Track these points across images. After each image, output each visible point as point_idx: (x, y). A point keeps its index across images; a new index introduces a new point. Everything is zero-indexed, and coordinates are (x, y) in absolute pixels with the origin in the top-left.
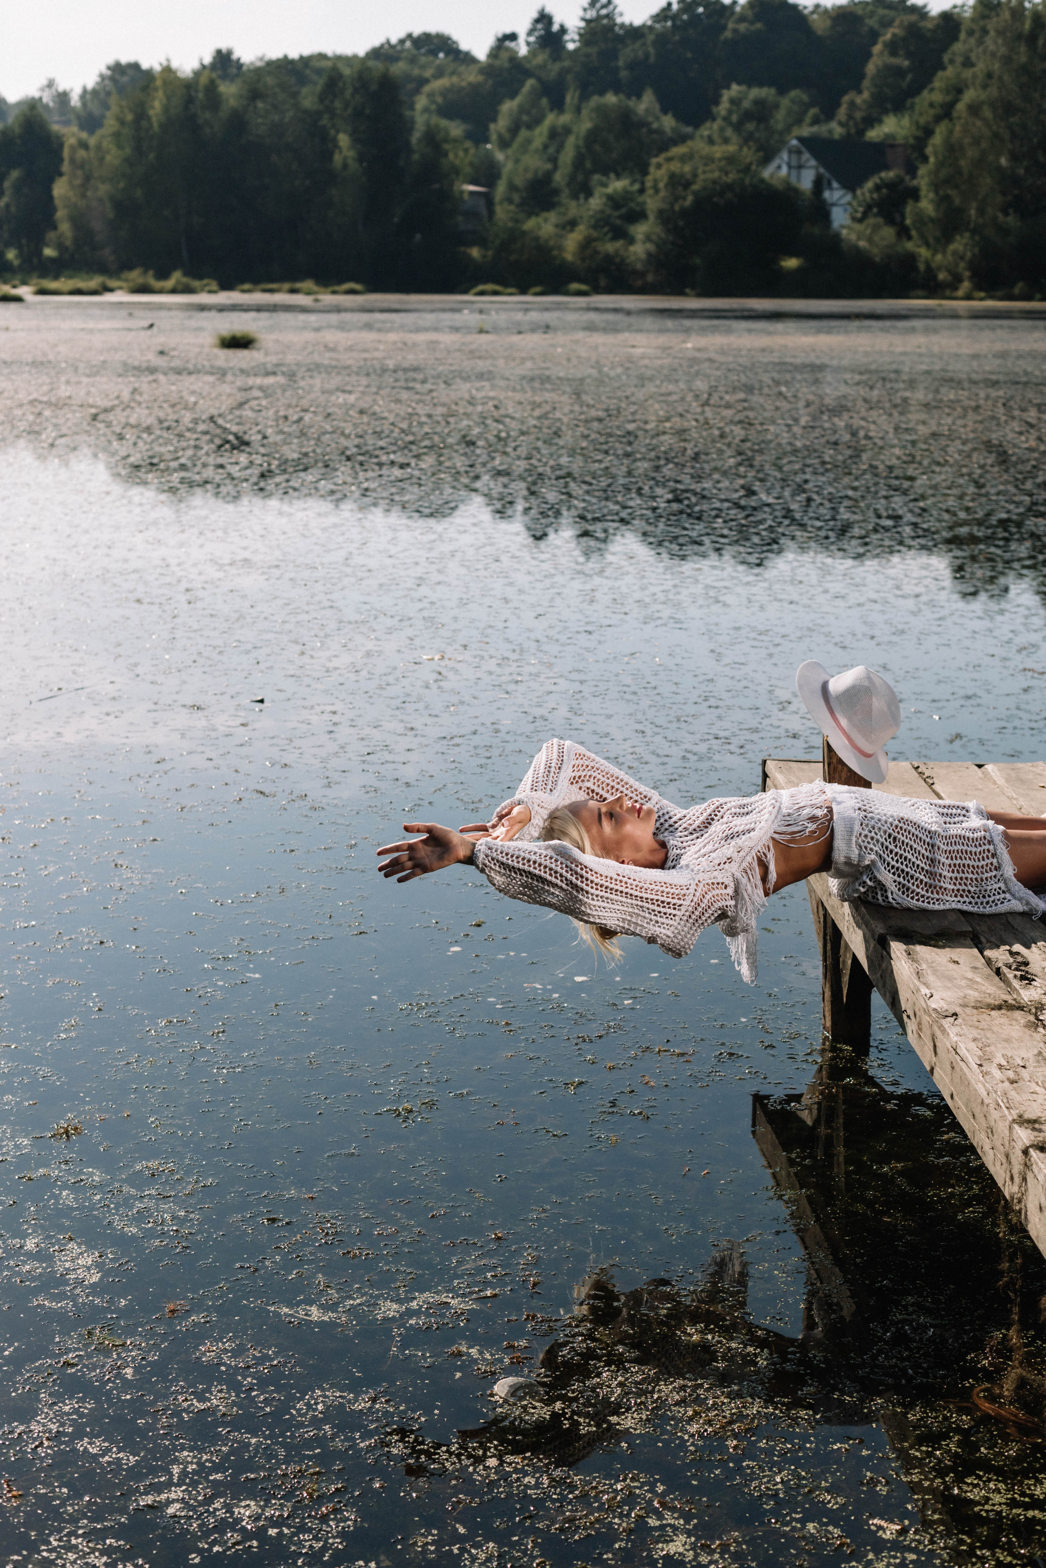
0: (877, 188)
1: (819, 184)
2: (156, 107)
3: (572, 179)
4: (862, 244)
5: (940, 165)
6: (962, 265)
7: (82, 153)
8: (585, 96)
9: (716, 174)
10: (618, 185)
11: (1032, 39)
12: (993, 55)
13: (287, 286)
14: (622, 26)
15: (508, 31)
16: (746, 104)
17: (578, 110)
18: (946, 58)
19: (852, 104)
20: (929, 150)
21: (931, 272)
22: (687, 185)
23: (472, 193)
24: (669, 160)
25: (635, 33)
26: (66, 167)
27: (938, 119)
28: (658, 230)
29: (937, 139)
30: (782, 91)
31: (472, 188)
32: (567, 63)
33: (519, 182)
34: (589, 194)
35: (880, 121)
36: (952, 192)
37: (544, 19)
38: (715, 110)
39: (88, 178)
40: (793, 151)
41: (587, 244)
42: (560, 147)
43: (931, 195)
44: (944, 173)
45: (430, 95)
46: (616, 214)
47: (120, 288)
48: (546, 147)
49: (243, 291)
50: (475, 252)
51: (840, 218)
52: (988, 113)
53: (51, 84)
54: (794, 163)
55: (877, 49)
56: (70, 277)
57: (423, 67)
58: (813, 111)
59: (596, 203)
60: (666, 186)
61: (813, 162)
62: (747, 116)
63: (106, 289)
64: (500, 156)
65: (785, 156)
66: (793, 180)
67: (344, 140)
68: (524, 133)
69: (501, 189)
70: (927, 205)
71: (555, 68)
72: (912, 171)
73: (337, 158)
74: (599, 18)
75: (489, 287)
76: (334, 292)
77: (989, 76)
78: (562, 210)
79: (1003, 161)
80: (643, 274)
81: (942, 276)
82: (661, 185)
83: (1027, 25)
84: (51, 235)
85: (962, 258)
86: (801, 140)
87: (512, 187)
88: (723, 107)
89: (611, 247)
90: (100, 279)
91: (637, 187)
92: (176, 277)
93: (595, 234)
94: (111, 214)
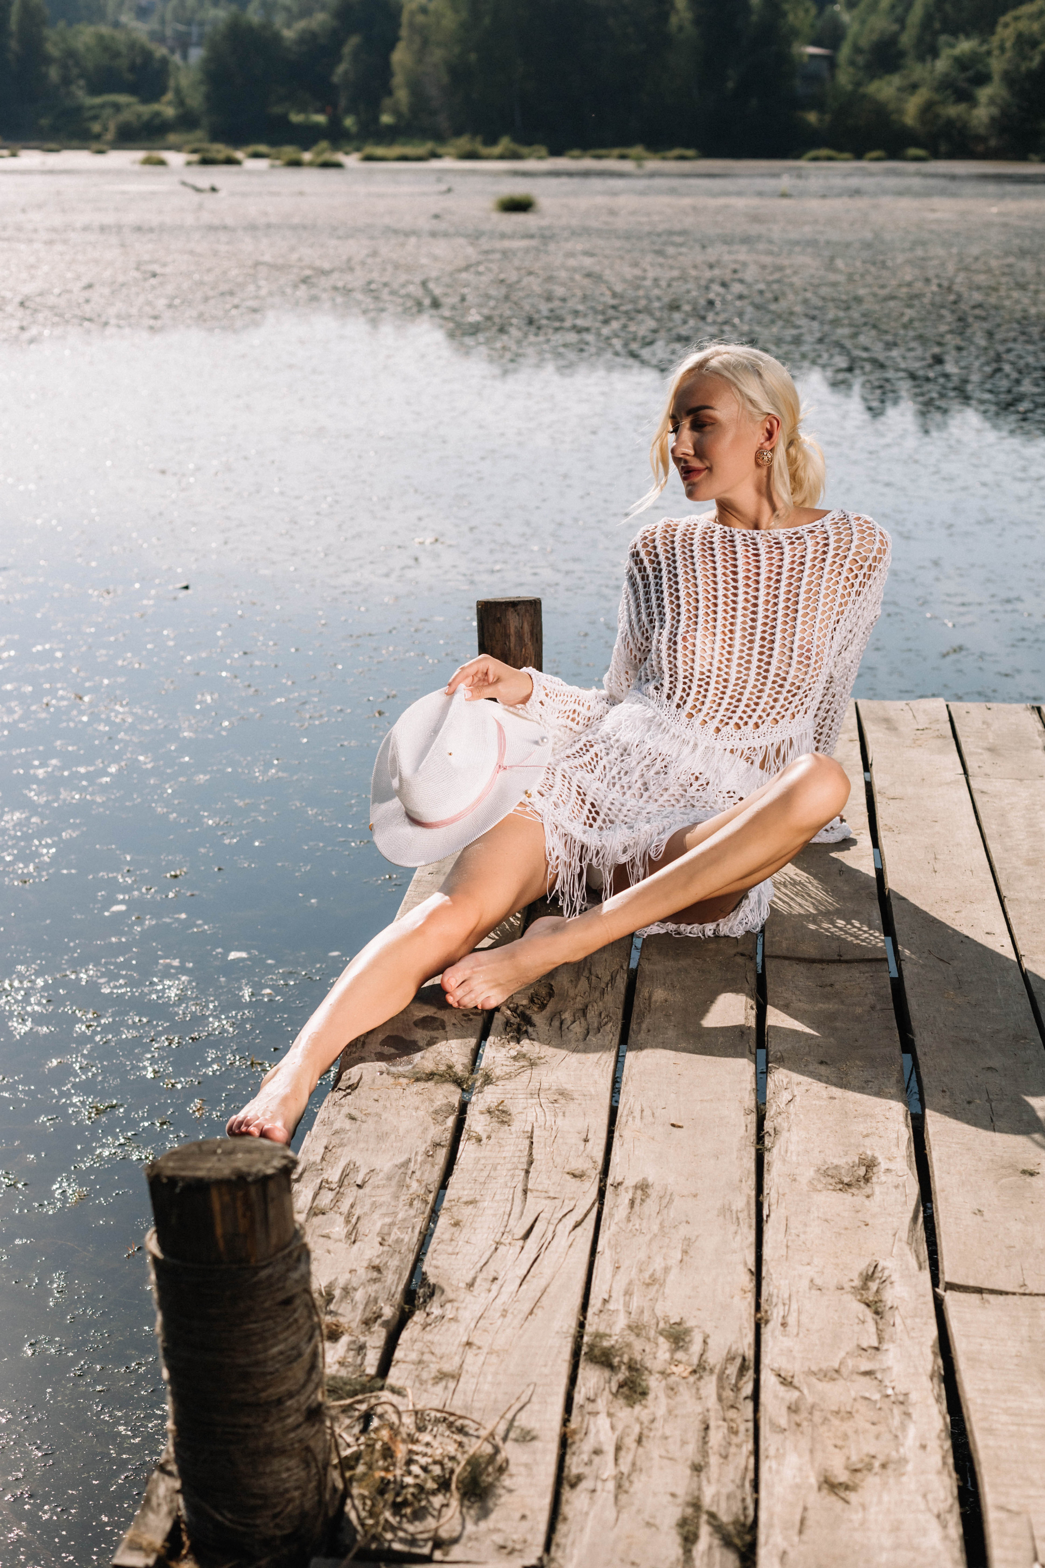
3: (920, 40)
7: (420, 19)
10: (965, 46)
13: (616, 152)
22: (1035, 43)
23: (813, 56)
24: (1017, 19)
26: (404, 32)
28: (1004, 93)
31: (812, 50)
33: (864, 43)
34: (934, 53)
39: (425, 42)
41: (928, 108)
42: (908, 7)
46: (963, 76)
47: (448, 154)
48: (893, 7)
49: (574, 157)
50: (812, 117)
56: (404, 144)
59: (941, 65)
60: (1014, 45)
63: (434, 155)
64: (846, 17)
67: (680, 2)
69: (845, 51)
73: (674, 20)
75: (824, 152)
76: (664, 158)
78: (905, 72)
80: (982, 139)
82: (1008, 44)
84: (387, 102)
87: (857, 49)
89: (953, 111)
90: (429, 146)
91: (984, 48)
92: (505, 144)
93: (937, 97)
94: (445, 79)
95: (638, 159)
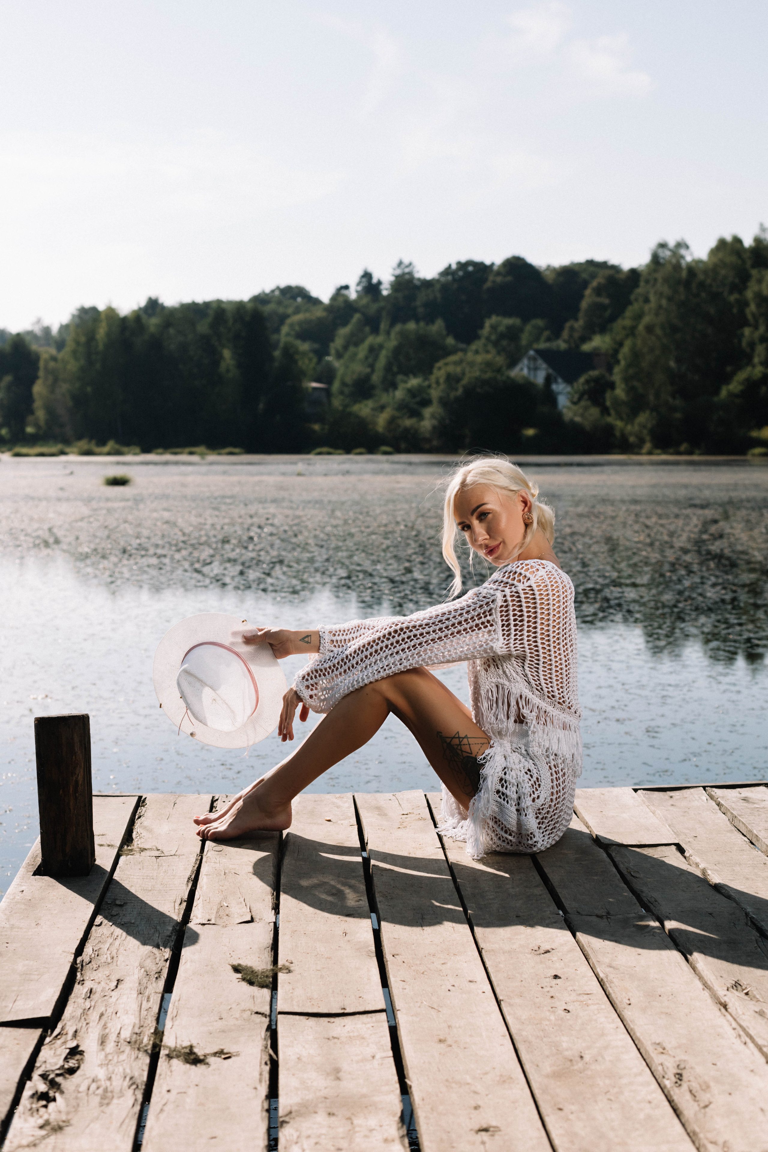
0: (587, 382)
1: (549, 380)
2: (101, 332)
3: (384, 379)
4: (578, 419)
5: (629, 366)
6: (645, 432)
7: (52, 364)
8: (392, 324)
9: (478, 374)
10: (414, 382)
11: (687, 284)
12: (661, 294)
13: (187, 450)
14: (419, 279)
15: (343, 284)
16: (502, 329)
17: (388, 333)
18: (632, 297)
19: (572, 329)
20: (620, 356)
21: (624, 437)
22: (458, 380)
23: (315, 389)
24: (446, 364)
25: (427, 284)
26: (41, 373)
27: (627, 336)
28: (440, 411)
29: (625, 350)
30: (526, 319)
31: (314, 385)
32: (382, 304)
33: (348, 380)
34: (394, 386)
35: (590, 339)
36: (636, 384)
37: (367, 275)
38: (480, 332)
39: (56, 380)
40: (530, 359)
41: (392, 421)
42: (376, 358)
43: (623, 386)
44: (631, 371)
45: (292, 326)
46: (413, 401)
47: (73, 453)
48: (367, 358)
49: (158, 454)
50: (317, 427)
51: (563, 401)
52: (658, 331)
53: (39, 321)
54: (532, 366)
55: (588, 292)
56: (42, 446)
57: (286, 307)
58: (546, 333)
59: (399, 394)
60: (445, 381)
61: (544, 366)
62: (502, 336)
63: (63, 453)
64: (336, 364)
65: (525, 361)
66: (532, 379)
67: (227, 353)
68: (352, 349)
69: (336, 386)
70: (620, 392)
71: (374, 307)
72: (610, 369)
73: (223, 366)
74: (404, 274)
75: (325, 449)
76: (219, 454)
77: (660, 307)
78: (376, 398)
79: (672, 364)
80: (427, 440)
81: (632, 439)
82: (442, 380)
83: (684, 274)
84: (30, 418)
85: (645, 427)
86: (538, 351)
87: (344, 384)
88: (486, 331)
89: (408, 422)
90: (60, 447)
91: (426, 383)
92: (111, 445)
93: (397, 414)
94: (70, 403)
95: (202, 455)
